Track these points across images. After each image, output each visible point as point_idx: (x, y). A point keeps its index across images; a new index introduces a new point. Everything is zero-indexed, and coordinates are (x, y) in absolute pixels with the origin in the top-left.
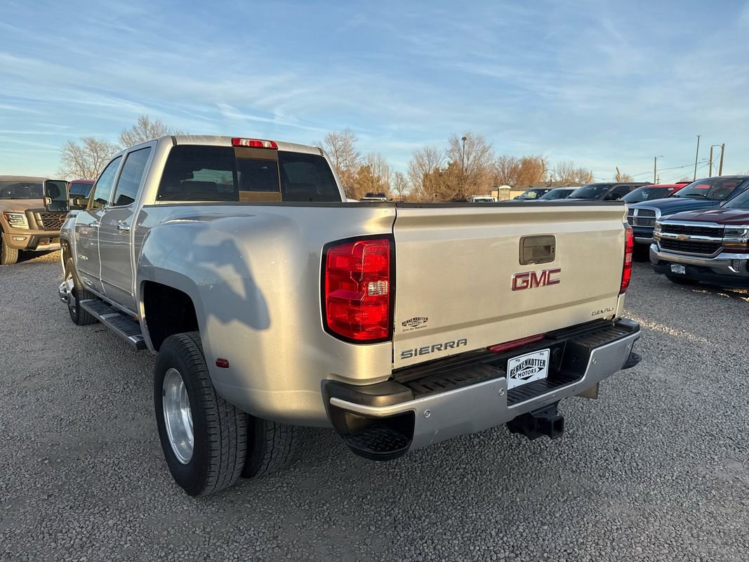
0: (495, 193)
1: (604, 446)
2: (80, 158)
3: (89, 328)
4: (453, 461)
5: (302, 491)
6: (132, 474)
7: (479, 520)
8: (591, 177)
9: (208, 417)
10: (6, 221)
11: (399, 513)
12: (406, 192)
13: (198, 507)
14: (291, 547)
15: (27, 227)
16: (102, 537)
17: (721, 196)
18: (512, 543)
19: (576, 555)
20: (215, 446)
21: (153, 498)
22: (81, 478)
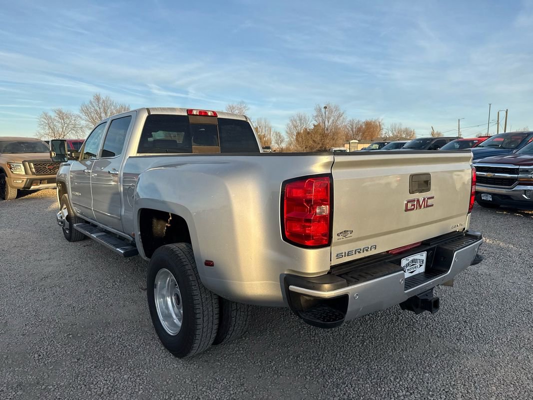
0: (347, 146)
1: (457, 319)
2: (52, 124)
3: (79, 244)
4: (354, 331)
5: (254, 353)
6: (133, 344)
7: (380, 371)
8: (414, 133)
9: (195, 301)
10: (9, 169)
11: (324, 367)
12: (284, 145)
13: (183, 365)
14: (254, 391)
15: (24, 173)
16: (121, 386)
17: (513, 146)
18: (406, 386)
19: (452, 393)
20: (199, 321)
21: (151, 360)
22: (97, 347)
